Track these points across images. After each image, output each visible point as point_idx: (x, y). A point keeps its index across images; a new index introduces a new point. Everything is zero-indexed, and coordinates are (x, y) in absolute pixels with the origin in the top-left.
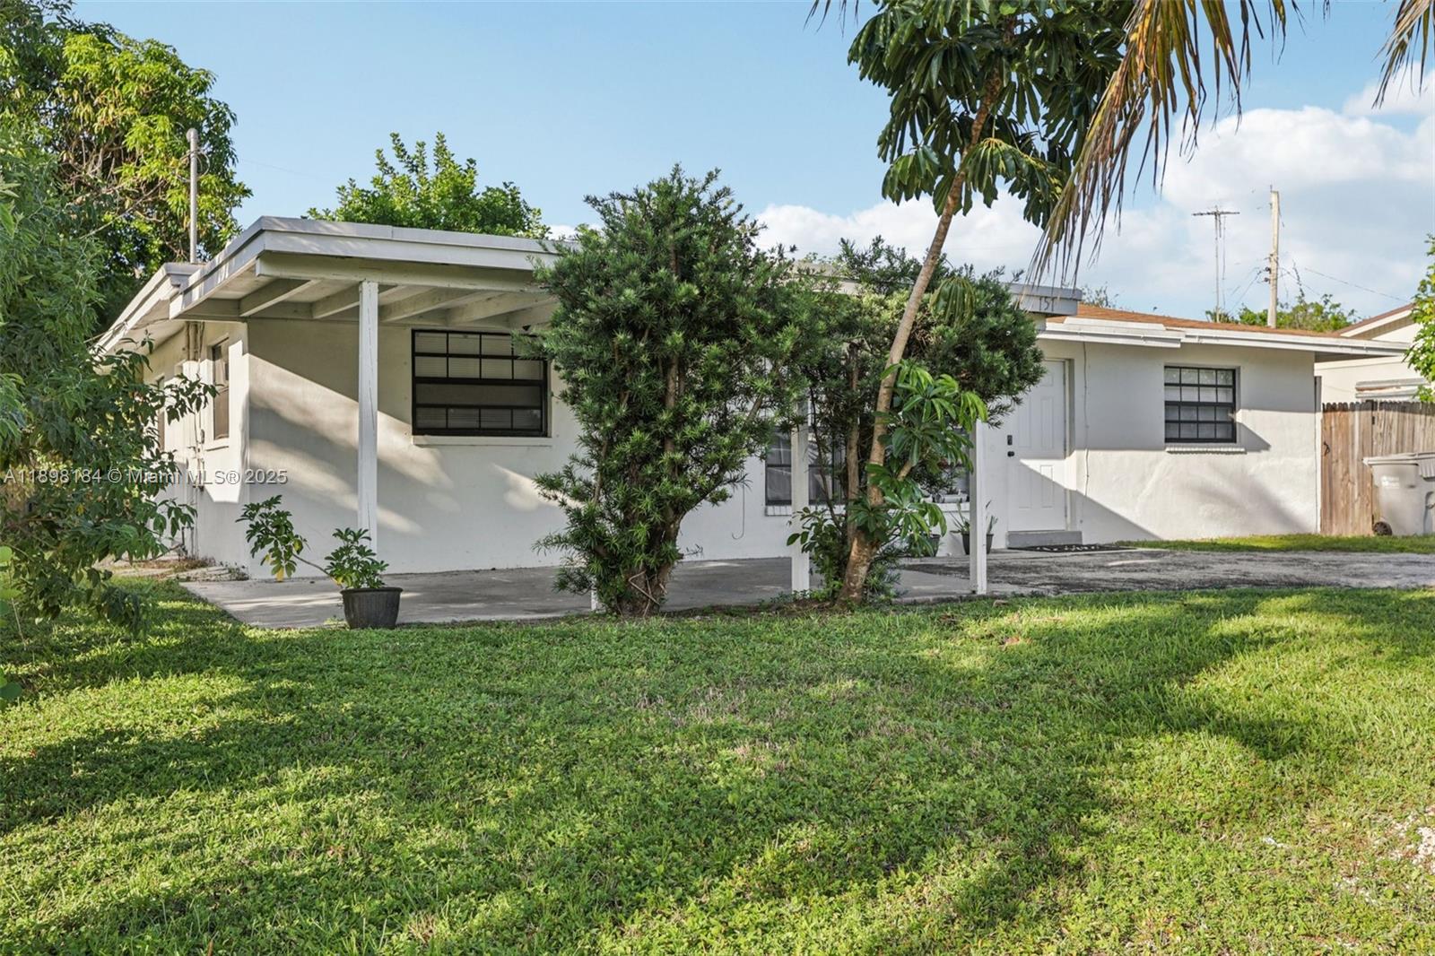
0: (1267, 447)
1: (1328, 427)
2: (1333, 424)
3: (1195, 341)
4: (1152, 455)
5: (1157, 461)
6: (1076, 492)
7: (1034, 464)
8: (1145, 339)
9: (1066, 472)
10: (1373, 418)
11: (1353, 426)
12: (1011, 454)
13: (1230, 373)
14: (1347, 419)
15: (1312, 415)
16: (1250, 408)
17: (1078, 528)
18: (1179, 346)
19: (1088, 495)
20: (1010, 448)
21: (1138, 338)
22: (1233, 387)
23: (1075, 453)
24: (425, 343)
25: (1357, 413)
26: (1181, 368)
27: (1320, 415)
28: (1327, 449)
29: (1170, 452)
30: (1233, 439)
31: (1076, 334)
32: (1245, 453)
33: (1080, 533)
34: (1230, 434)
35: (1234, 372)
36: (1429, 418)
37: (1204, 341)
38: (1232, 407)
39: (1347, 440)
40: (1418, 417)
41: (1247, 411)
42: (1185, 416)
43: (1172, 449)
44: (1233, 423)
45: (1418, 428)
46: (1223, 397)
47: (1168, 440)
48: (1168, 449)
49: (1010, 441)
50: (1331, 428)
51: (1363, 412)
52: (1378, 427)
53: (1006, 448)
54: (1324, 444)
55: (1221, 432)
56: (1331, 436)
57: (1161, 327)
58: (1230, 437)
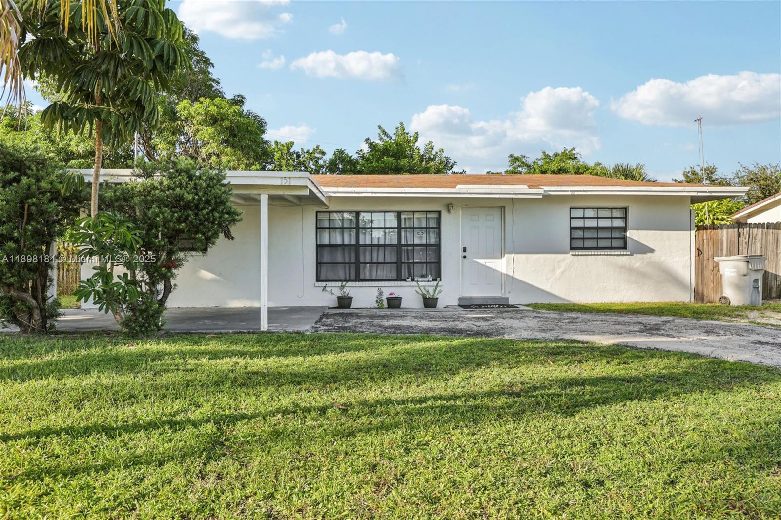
0: (652, 251)
1: (701, 240)
2: (705, 238)
3: (570, 193)
4: (562, 256)
5: (564, 260)
7: (482, 261)
8: (515, 194)
9: (502, 265)
10: (739, 234)
11: (722, 238)
12: (465, 257)
13: (621, 210)
14: (717, 234)
15: (689, 232)
16: (637, 229)
17: (507, 296)
18: (541, 197)
19: (517, 275)
20: (464, 254)
21: (510, 194)
22: (625, 218)
23: (506, 255)
25: (725, 231)
26: (584, 208)
27: (693, 232)
28: (699, 251)
29: (573, 255)
31: (465, 193)
32: (631, 255)
33: (508, 298)
35: (624, 209)
37: (576, 193)
38: (625, 229)
39: (717, 247)
41: (631, 231)
42: (588, 234)
43: (574, 253)
44: (625, 238)
46: (617, 224)
47: (572, 248)
48: (571, 253)
49: (465, 250)
50: (703, 240)
51: (730, 230)
52: (744, 239)
53: (461, 253)
54: (698, 249)
55: (616, 243)
56: (703, 245)
57: (525, 187)
58: (623, 246)
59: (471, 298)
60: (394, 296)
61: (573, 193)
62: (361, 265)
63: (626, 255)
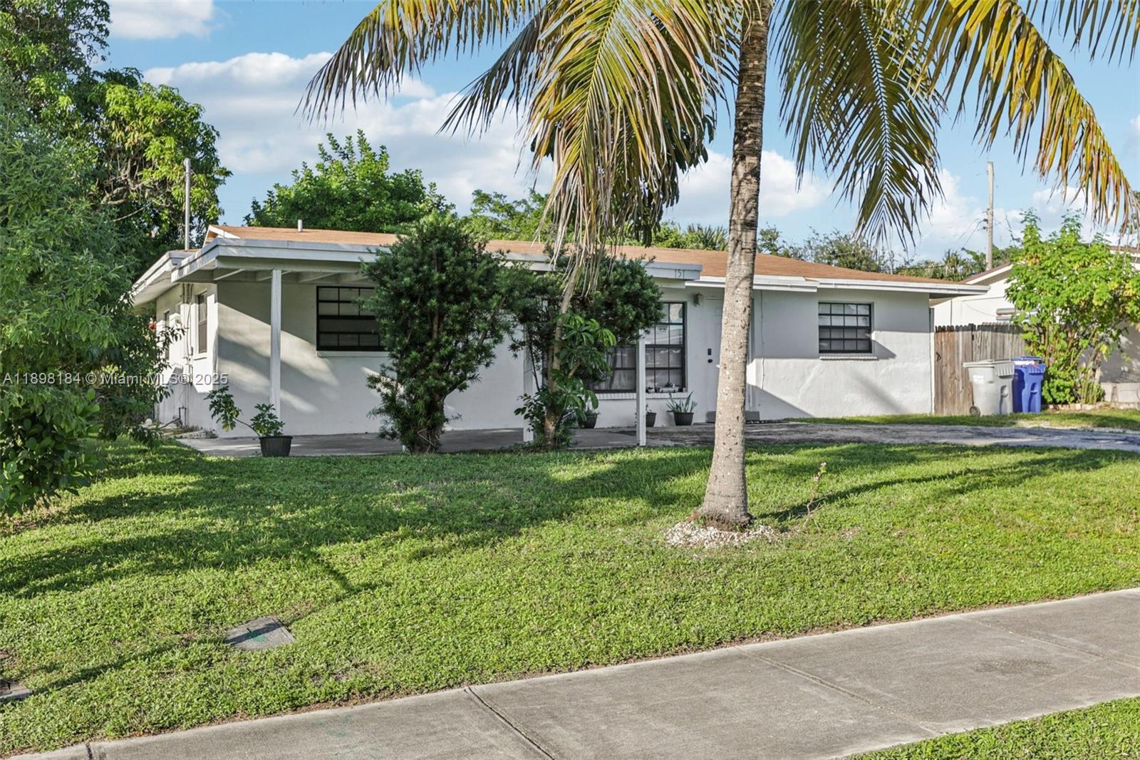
0: (893, 356)
1: (940, 343)
2: (943, 340)
3: (833, 287)
4: (812, 361)
5: (813, 366)
6: (756, 387)
8: (791, 286)
10: (973, 336)
11: (958, 341)
12: (710, 361)
13: (868, 307)
14: (954, 337)
15: (928, 334)
16: (880, 330)
17: (757, 409)
18: (815, 291)
19: (765, 389)
20: (710, 357)
21: (787, 286)
22: (870, 316)
23: (755, 360)
24: (325, 294)
25: (961, 333)
26: (830, 304)
27: (932, 334)
28: (938, 356)
29: (823, 360)
30: (869, 351)
32: (878, 360)
33: (758, 413)
34: (867, 348)
35: (870, 306)
36: (1015, 336)
37: (839, 287)
38: (869, 329)
39: (954, 351)
40: (1007, 335)
41: (879, 332)
42: (835, 335)
43: (824, 358)
44: (869, 340)
45: (1007, 343)
46: (862, 323)
47: (821, 352)
48: (820, 357)
49: (710, 352)
51: (965, 332)
52: (977, 342)
53: (706, 357)
54: (937, 353)
55: (861, 346)
56: (942, 349)
57: (803, 279)
63: (873, 360)
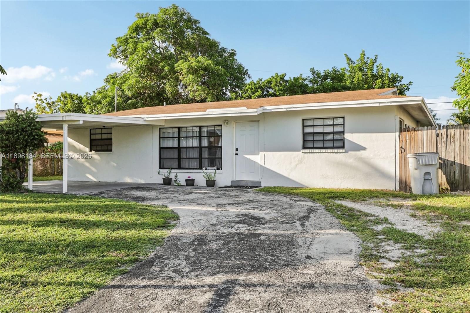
0: (364, 149)
1: (404, 140)
2: (407, 138)
4: (296, 154)
7: (248, 157)
9: (258, 158)
12: (237, 154)
13: (342, 119)
15: (394, 133)
16: (352, 132)
17: (260, 180)
20: (237, 152)
21: (237, 113)
22: (344, 125)
23: (260, 153)
26: (312, 119)
28: (403, 150)
29: (303, 153)
31: (212, 114)
32: (349, 152)
38: (343, 133)
42: (316, 138)
43: (306, 151)
44: (343, 140)
46: (341, 129)
47: (304, 148)
48: (302, 151)
49: (237, 150)
50: (406, 140)
51: (428, 131)
52: (442, 139)
53: (235, 152)
54: (402, 148)
55: (336, 144)
56: (406, 144)
57: (245, 108)
58: (342, 146)
59: (238, 181)
60: (190, 178)
61: (288, 110)
62: (181, 159)
63: (342, 152)
